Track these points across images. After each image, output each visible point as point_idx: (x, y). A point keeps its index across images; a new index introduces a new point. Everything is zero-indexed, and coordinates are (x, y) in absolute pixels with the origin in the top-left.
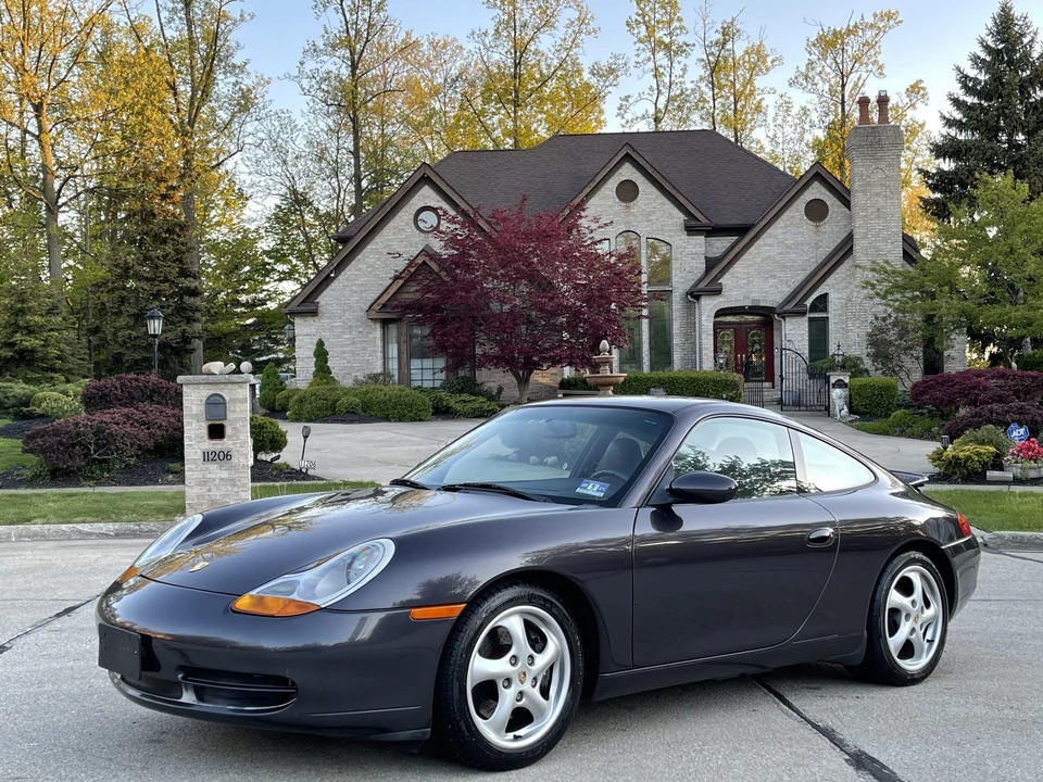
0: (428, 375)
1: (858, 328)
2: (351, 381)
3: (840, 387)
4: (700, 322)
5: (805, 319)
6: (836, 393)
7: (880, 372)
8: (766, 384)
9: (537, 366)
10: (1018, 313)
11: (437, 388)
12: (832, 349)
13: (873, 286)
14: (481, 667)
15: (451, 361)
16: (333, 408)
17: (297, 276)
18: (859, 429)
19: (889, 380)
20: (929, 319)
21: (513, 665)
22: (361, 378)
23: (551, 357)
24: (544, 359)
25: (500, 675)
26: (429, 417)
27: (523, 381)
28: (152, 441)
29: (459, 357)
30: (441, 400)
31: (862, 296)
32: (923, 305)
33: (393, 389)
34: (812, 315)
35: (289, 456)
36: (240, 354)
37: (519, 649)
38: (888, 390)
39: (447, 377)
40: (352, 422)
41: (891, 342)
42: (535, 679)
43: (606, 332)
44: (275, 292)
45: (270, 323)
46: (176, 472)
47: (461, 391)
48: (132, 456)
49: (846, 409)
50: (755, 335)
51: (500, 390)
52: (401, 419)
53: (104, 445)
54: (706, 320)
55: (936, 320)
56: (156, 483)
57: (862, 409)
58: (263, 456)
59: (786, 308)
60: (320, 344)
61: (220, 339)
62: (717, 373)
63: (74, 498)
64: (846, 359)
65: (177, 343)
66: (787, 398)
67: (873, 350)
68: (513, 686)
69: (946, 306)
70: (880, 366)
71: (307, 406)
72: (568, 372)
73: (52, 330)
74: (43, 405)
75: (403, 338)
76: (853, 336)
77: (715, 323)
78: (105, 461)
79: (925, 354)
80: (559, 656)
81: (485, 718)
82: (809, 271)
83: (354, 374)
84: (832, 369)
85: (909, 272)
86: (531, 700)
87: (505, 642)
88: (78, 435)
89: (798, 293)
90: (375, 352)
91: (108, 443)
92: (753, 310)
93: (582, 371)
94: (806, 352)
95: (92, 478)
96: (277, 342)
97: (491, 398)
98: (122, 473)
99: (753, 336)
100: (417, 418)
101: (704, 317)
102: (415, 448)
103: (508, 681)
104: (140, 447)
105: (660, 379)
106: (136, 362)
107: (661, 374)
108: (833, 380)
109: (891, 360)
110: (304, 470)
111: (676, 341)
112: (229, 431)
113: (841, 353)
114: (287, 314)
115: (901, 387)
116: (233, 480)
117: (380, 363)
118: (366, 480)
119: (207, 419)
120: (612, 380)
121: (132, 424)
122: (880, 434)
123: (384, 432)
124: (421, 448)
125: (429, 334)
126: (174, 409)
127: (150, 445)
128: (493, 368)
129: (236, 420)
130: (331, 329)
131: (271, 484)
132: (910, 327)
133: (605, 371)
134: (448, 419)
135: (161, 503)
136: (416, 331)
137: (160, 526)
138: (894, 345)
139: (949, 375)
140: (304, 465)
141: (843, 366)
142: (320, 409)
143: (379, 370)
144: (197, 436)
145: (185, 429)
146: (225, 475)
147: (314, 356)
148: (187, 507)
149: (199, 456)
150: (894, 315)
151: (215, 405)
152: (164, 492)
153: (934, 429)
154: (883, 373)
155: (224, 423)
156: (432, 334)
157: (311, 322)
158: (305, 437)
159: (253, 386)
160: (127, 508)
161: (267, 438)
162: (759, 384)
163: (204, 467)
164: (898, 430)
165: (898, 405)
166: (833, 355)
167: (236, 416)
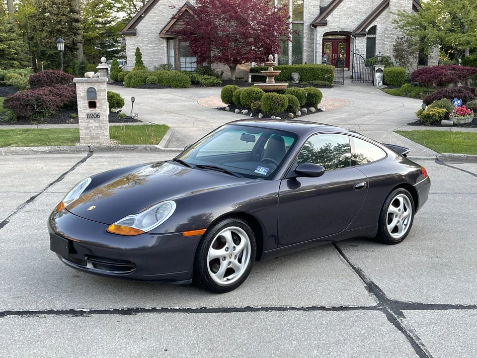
0: (188, 65)
1: (390, 42)
2: (153, 67)
3: (379, 72)
4: (316, 38)
5: (365, 38)
6: (378, 75)
7: (398, 64)
8: (346, 69)
9: (239, 62)
10: (463, 38)
11: (193, 71)
12: (377, 53)
13: (397, 22)
14: (213, 253)
15: (199, 59)
16: (145, 81)
17: (125, 10)
18: (386, 93)
19: (403, 69)
20: (423, 39)
21: (226, 251)
22: (157, 66)
23: (245, 58)
24: (243, 59)
25: (221, 256)
26: (190, 85)
27: (233, 69)
28: (62, 103)
29: (203, 57)
30: (195, 78)
31: (392, 27)
33: (173, 72)
34: (369, 36)
35: (125, 110)
36: (100, 47)
37: (229, 245)
38: (401, 74)
39: (197, 66)
40: (154, 88)
41: (404, 50)
43: (271, 46)
44: (115, 17)
45: (113, 33)
46: (74, 118)
47: (204, 73)
48: (54, 110)
49: (381, 83)
51: (222, 73)
52: (176, 87)
53: (41, 105)
54: (319, 38)
55: (426, 40)
56: (65, 123)
57: (388, 82)
59: (357, 32)
60: (138, 50)
62: (323, 65)
63: (29, 132)
64: (383, 58)
66: (355, 76)
67: (396, 53)
68: (226, 260)
69: (431, 33)
70: (398, 61)
71: (132, 81)
72: (253, 64)
73: (11, 40)
74: (11, 81)
75: (177, 47)
76: (387, 46)
77: (323, 40)
78: (41, 112)
79: (419, 55)
80: (246, 245)
81: (215, 272)
82: (368, 15)
83: (154, 64)
84: (376, 62)
85: (415, 16)
86: (234, 264)
87: (223, 241)
88: (28, 100)
89: (363, 25)
90: (164, 53)
91: (42, 104)
92: (342, 33)
93: (260, 64)
94: (365, 56)
95: (36, 120)
97: (218, 77)
98: (50, 118)
99: (341, 45)
100: (184, 87)
101: (318, 37)
102: (183, 103)
103: (225, 258)
104: (57, 106)
105: (296, 68)
106: (52, 55)
107: (297, 66)
108: (376, 69)
109: (404, 58)
110: (133, 117)
111: (305, 48)
112: (98, 104)
113: (381, 55)
114: (122, 35)
115: (407, 71)
116: (101, 127)
117: (166, 59)
118: (161, 123)
119: (88, 99)
120: (274, 74)
121: (53, 95)
122: (396, 95)
123: (168, 95)
124: (186, 103)
125: (189, 46)
126: (71, 87)
127: (62, 105)
128: (218, 63)
129: (101, 99)
130: (143, 42)
131: (118, 124)
132: (413, 43)
133: (271, 70)
134: (198, 87)
135: (69, 135)
136: (183, 44)
137: (69, 148)
138: (406, 51)
139: (429, 68)
140: (132, 115)
141: (382, 61)
142: (139, 82)
143: (166, 62)
144: (84, 107)
145: (78, 103)
146: (97, 124)
147: (135, 55)
148: (81, 139)
149: (85, 116)
150: (406, 37)
151: (91, 92)
152: (70, 129)
153: (421, 93)
154: (400, 64)
155: (95, 101)
156: (191, 46)
157: (133, 38)
158: (133, 102)
159: (107, 69)
160: (53, 139)
161: (115, 102)
162: (342, 69)
163: (87, 121)
164: (404, 93)
165: (406, 80)
166: (377, 56)
167: (101, 97)
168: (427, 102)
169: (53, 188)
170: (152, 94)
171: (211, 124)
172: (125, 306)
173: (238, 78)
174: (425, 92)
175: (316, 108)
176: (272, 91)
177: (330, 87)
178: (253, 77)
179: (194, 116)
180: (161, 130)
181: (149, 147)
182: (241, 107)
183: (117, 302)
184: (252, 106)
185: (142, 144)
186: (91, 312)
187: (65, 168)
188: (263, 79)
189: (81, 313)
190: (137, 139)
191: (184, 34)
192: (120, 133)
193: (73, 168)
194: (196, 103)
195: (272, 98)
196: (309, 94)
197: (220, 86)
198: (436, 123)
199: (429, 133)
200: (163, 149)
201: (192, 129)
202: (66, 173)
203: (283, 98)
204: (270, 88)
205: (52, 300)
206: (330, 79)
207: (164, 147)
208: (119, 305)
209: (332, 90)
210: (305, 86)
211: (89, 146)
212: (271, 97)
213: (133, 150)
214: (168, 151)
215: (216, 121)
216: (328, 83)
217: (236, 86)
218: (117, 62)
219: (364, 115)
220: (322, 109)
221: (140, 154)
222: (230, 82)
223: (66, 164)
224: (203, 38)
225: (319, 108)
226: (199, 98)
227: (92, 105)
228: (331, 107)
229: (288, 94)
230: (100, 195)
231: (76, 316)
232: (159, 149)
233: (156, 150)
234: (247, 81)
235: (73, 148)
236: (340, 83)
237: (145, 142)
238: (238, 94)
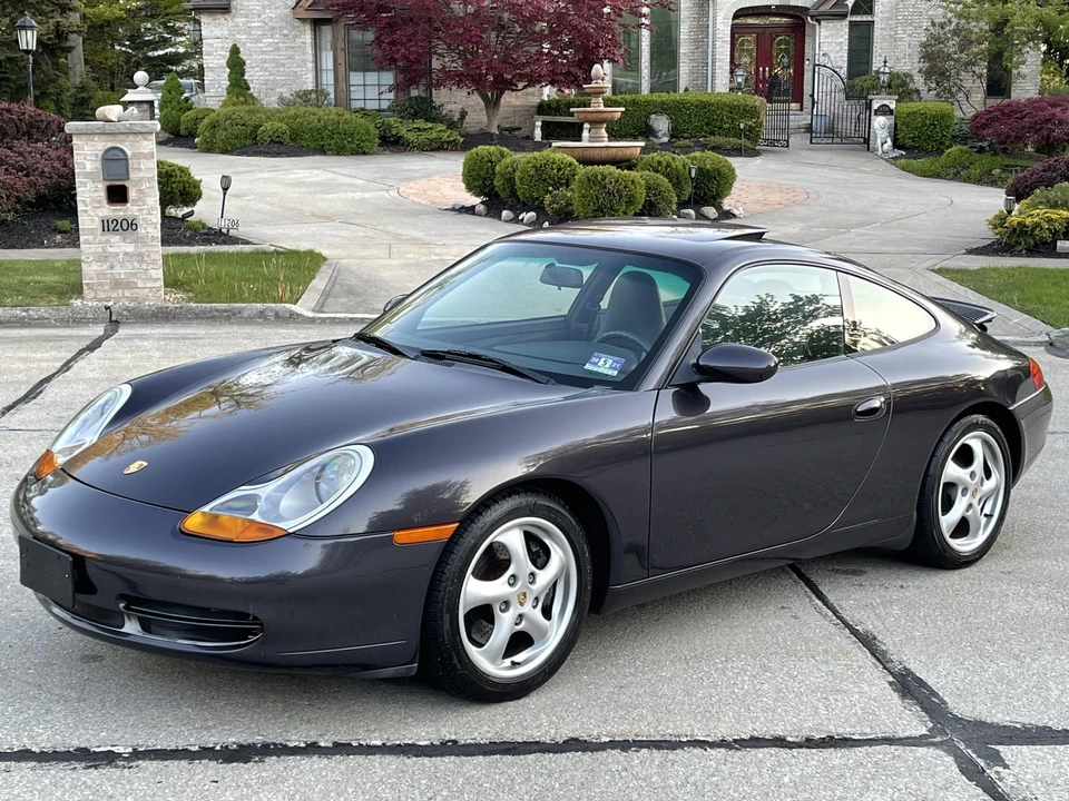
0: (372, 93)
1: (910, 35)
2: (275, 99)
3: (884, 114)
4: (714, 24)
5: (846, 23)
6: (880, 123)
7: (934, 92)
8: (793, 105)
9: (510, 86)
11: (384, 111)
12: (877, 64)
14: (475, 590)
15: (401, 77)
16: (253, 136)
18: (904, 169)
19: (945, 106)
20: (999, 27)
21: (510, 585)
22: (287, 95)
23: (526, 75)
24: (521, 77)
25: (496, 599)
26: (375, 148)
27: (492, 104)
28: (33, 191)
29: (412, 72)
30: (390, 127)
32: (992, 10)
33: (329, 113)
34: (855, 18)
35: (205, 211)
36: (129, 47)
37: (518, 567)
38: (942, 119)
39: (397, 95)
40: (279, 155)
41: (949, 55)
42: (537, 599)
43: (597, 43)
45: (166, 8)
46: (65, 232)
47: (415, 116)
48: (9, 211)
49: (889, 142)
50: (782, 41)
51: (463, 114)
52: (340, 151)
54: (722, 24)
55: (1007, 30)
56: (41, 245)
57: (908, 142)
58: (172, 211)
59: (822, 9)
60: (235, 51)
61: (101, 26)
62: (733, 96)
64: (893, 76)
65: (50, 39)
66: (818, 125)
67: (927, 65)
68: (511, 609)
69: (1021, 10)
70: (934, 85)
71: (221, 134)
72: (548, 92)
75: (341, 44)
76: (903, 48)
77: (734, 28)
79: (989, 69)
80: (564, 572)
81: (479, 645)
83: (278, 90)
84: (876, 88)
86: (532, 622)
87: (502, 557)
90: (305, 61)
92: (781, 11)
93: (567, 91)
94: (844, 72)
96: (176, 32)
97: (452, 125)
99: (779, 43)
100: (360, 151)
101: (720, 19)
102: (358, 195)
103: (506, 604)
104: (18, 200)
105: (663, 103)
107: (664, 96)
108: (875, 106)
109: (947, 78)
110: (224, 231)
111: (684, 49)
112: (132, 194)
113: (887, 70)
114: (192, 10)
115: (958, 114)
116: (140, 255)
117: (310, 77)
118: (303, 246)
119: (104, 179)
120: (605, 115)
121: (6, 170)
122: (929, 176)
123: (319, 172)
124: (366, 195)
125: (373, 42)
126: (57, 148)
127: (31, 196)
128: (454, 88)
129: (140, 180)
130: (248, 30)
131: (184, 249)
132: (973, 37)
133: (598, 105)
134: (399, 152)
135: (51, 279)
136: (357, 35)
137: (54, 313)
138: (953, 59)
139: (1018, 103)
140: (223, 225)
141: (890, 86)
142: (237, 137)
143: (310, 86)
144: (94, 200)
145: (79, 190)
146: (130, 248)
147: (228, 66)
148: (85, 287)
149: (97, 225)
150: (955, 21)
151: (115, 161)
152: (54, 261)
153: (996, 172)
154: (937, 95)
155: (126, 183)
156: (378, 41)
157: (223, 21)
158: (225, 189)
159: (151, 103)
160: (10, 287)
161: (177, 190)
162: (785, 106)
163: (104, 238)
164: (952, 171)
165: (954, 137)
166: (877, 72)
167: (141, 175)
168: (1018, 193)
169: (13, 420)
170: (275, 169)
171: (437, 250)
172: (233, 739)
173: (506, 130)
174: (1006, 168)
175: (719, 208)
176: (603, 163)
177: (754, 153)
178: (545, 126)
179: (391, 228)
180: (304, 264)
181: (271, 309)
182: (518, 206)
183: (208, 728)
184: (547, 202)
185: (253, 302)
186: (137, 755)
187: (44, 365)
188: (574, 132)
189: (110, 758)
190: (240, 287)
191: (362, 10)
192: (192, 272)
193: (66, 366)
194: (394, 193)
195: (604, 179)
196: (700, 170)
197: (457, 150)
198: (1045, 248)
199: (1027, 273)
200: (311, 315)
201: (387, 262)
202: (48, 380)
203: (633, 181)
204: (597, 154)
205: (27, 721)
206: (752, 134)
207: (313, 310)
208: (213, 735)
209: (758, 161)
210: (686, 150)
211: (107, 308)
212: (599, 177)
213: (229, 317)
214: (323, 320)
215: (452, 242)
216: (748, 144)
217: (504, 149)
218: (180, 85)
219: (848, 227)
220: (736, 212)
221: (247, 330)
222: (484, 137)
223: (47, 355)
224: (411, 20)
225: (726, 207)
226: (402, 180)
227: (117, 194)
228: (758, 207)
229: (643, 169)
230: (144, 438)
231: (96, 767)
232: (299, 315)
233: (293, 318)
234: (530, 138)
235: (64, 312)
236: (779, 144)
237: (261, 296)
238: (510, 169)
